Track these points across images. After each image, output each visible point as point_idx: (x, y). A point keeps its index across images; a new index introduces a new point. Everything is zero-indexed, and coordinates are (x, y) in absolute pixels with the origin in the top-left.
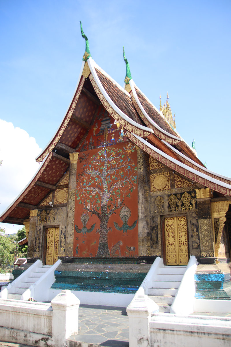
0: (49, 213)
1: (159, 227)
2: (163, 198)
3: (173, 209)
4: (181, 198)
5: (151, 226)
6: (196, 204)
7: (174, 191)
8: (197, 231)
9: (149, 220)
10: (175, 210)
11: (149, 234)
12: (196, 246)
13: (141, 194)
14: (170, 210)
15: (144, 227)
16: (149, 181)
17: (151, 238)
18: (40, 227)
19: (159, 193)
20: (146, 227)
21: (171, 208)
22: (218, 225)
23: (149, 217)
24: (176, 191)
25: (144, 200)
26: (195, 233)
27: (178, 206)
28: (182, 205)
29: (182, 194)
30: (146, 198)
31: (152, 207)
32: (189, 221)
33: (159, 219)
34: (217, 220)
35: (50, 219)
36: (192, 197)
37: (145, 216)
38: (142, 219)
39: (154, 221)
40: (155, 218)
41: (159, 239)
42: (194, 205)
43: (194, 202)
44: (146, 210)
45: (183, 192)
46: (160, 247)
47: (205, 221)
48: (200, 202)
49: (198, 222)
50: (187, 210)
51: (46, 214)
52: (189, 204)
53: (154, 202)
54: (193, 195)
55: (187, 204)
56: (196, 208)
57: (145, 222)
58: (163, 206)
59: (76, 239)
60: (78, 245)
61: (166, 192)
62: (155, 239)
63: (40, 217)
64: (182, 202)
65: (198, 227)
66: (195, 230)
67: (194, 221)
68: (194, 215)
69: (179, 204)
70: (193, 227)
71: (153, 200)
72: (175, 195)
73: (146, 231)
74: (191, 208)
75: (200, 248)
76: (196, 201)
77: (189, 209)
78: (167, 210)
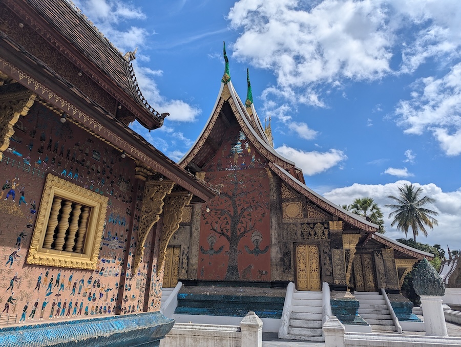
1: (292, 253)
2: (296, 226)
3: (306, 237)
4: (313, 228)
5: (283, 252)
6: (329, 234)
7: (306, 220)
8: (330, 259)
9: (282, 246)
10: (308, 239)
11: (282, 259)
12: (328, 273)
13: (274, 220)
14: (303, 238)
15: (277, 252)
16: (281, 208)
17: (284, 263)
19: (291, 221)
20: (279, 252)
21: (303, 236)
22: (349, 256)
23: (282, 243)
24: (309, 220)
25: (277, 226)
26: (328, 262)
27: (311, 235)
28: (315, 234)
29: (314, 224)
30: (279, 224)
31: (285, 234)
32: (321, 249)
33: (292, 246)
34: (348, 251)
36: (325, 228)
37: (278, 242)
38: (275, 244)
39: (286, 247)
40: (287, 244)
41: (292, 265)
42: (327, 236)
43: (326, 233)
44: (279, 236)
45: (315, 222)
46: (293, 273)
47: (338, 251)
48: (333, 233)
49: (330, 251)
52: (322, 234)
53: (287, 229)
54: (326, 226)
55: (319, 233)
56: (329, 238)
57: (278, 248)
58: (296, 234)
59: (201, 260)
60: (203, 267)
61: (299, 221)
62: (288, 264)
64: (315, 231)
65: (331, 256)
66: (328, 258)
67: (327, 250)
68: (326, 244)
69: (312, 233)
70: (326, 255)
71: (285, 227)
72: (308, 224)
73: (279, 256)
74: (323, 237)
75: (333, 276)
76: (329, 232)
77: (322, 238)
78: (300, 237)
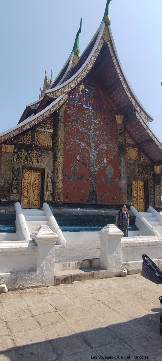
0: (30, 153)
1: (132, 185)
2: (135, 166)
3: (141, 175)
4: (145, 169)
7: (140, 163)
10: (142, 176)
12: (152, 200)
14: (139, 175)
17: (128, 192)
18: (19, 166)
19: (131, 161)
21: (139, 174)
24: (142, 163)
25: (124, 164)
26: (152, 193)
27: (143, 173)
28: (146, 173)
31: (128, 170)
32: (149, 184)
33: (132, 180)
35: (32, 160)
36: (151, 170)
39: (129, 181)
40: (130, 178)
41: (132, 193)
42: (152, 175)
43: (152, 173)
45: (146, 165)
46: (132, 199)
47: (158, 186)
48: (156, 174)
49: (154, 186)
50: (148, 177)
51: (26, 154)
53: (130, 167)
54: (152, 168)
55: (148, 173)
56: (153, 177)
58: (135, 171)
59: (66, 185)
60: (68, 191)
61: (137, 162)
62: (130, 192)
63: (18, 155)
64: (146, 171)
66: (152, 190)
69: (144, 172)
70: (151, 188)
71: (129, 165)
72: (142, 166)
76: (153, 173)
77: (149, 177)
78: (137, 174)
